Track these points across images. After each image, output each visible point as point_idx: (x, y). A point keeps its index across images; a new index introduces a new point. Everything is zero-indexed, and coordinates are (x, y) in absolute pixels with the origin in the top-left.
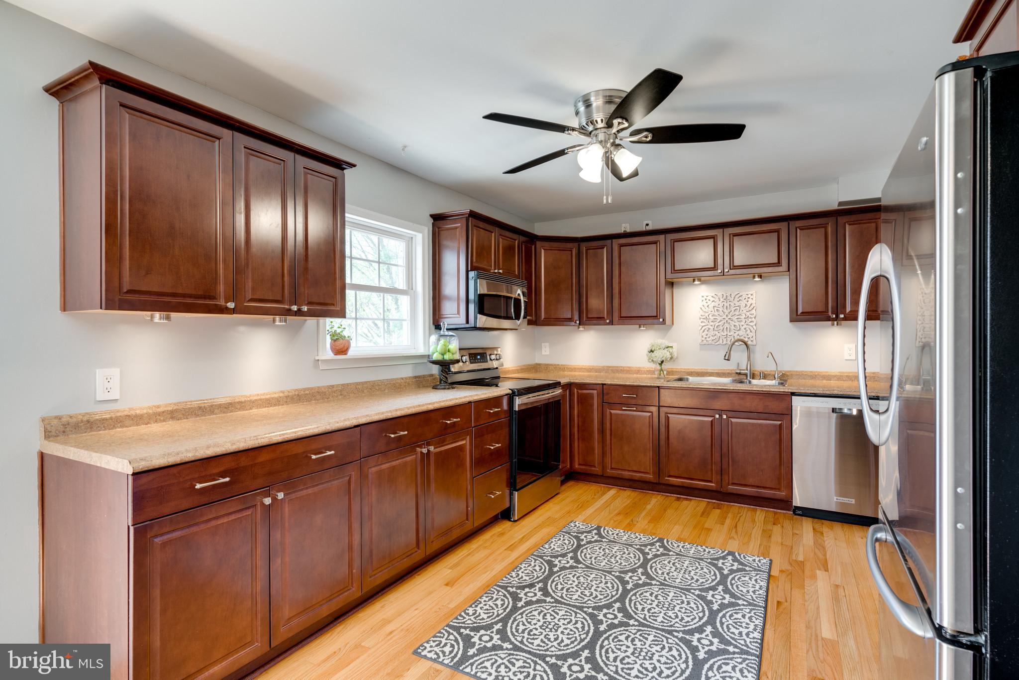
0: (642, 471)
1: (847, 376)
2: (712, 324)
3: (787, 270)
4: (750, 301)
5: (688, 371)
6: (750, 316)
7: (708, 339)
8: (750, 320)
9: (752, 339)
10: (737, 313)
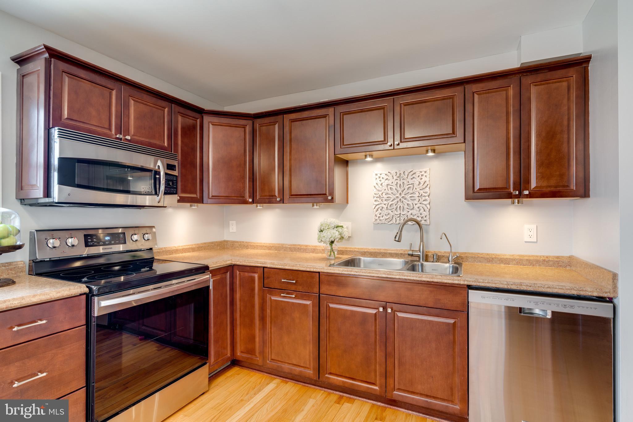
0: (302, 365)
1: (527, 260)
2: (385, 202)
3: (463, 142)
4: (424, 179)
5: (362, 250)
6: (424, 194)
7: (381, 218)
8: (424, 198)
9: (425, 219)
10: (411, 191)
